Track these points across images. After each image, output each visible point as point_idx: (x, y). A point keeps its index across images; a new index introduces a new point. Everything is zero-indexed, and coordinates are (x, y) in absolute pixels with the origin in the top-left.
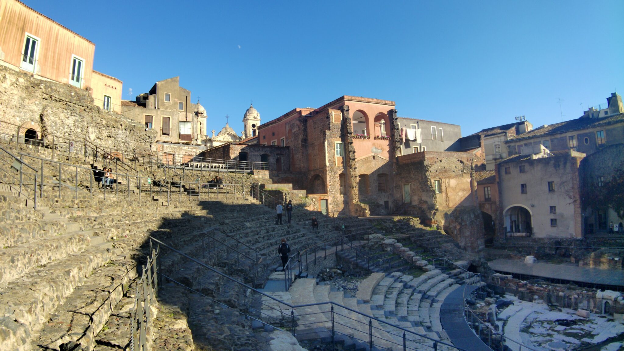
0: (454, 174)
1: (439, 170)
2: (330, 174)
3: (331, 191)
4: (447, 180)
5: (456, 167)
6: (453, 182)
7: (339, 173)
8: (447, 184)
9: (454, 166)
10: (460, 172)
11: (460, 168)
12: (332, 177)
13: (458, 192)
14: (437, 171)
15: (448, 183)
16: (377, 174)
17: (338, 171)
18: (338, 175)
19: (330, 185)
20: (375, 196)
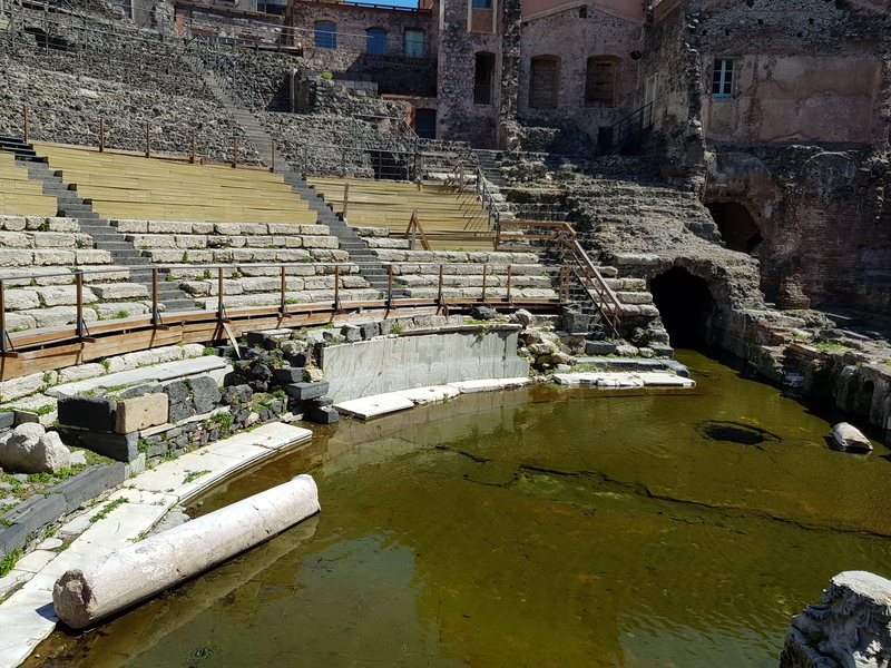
0: (796, 43)
1: (740, 28)
2: (448, 50)
3: (447, 90)
4: (764, 60)
5: (811, 21)
6: (788, 68)
7: (476, 51)
8: (762, 73)
9: (803, 17)
10: (827, 35)
11: (827, 24)
12: (453, 59)
13: (805, 99)
14: (727, 33)
15: (766, 67)
16: (586, 57)
17: (474, 45)
18: (472, 55)
19: (447, 78)
20: (571, 113)
